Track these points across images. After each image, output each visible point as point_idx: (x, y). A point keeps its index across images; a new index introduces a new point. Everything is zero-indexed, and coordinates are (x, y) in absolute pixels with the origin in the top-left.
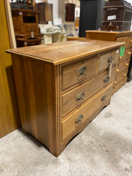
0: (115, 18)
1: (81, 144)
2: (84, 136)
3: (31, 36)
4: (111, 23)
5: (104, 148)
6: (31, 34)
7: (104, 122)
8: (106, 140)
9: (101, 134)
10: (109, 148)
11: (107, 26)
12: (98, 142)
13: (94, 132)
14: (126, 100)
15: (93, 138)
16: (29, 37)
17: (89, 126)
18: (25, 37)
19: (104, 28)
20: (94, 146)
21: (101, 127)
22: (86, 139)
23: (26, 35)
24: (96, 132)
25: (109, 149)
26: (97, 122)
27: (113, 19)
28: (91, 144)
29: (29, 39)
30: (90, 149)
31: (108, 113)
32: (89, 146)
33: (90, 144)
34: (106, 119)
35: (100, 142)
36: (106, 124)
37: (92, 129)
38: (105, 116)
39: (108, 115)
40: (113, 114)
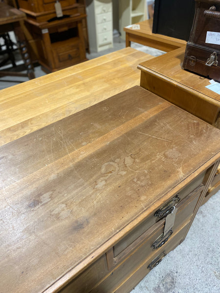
3: (55, 13)
4: (213, 57)
6: (54, 8)
16: (52, 16)
18: (41, 18)
23: (42, 13)
29: (50, 21)
38: (159, 286)
39: (166, 283)
40: (179, 280)
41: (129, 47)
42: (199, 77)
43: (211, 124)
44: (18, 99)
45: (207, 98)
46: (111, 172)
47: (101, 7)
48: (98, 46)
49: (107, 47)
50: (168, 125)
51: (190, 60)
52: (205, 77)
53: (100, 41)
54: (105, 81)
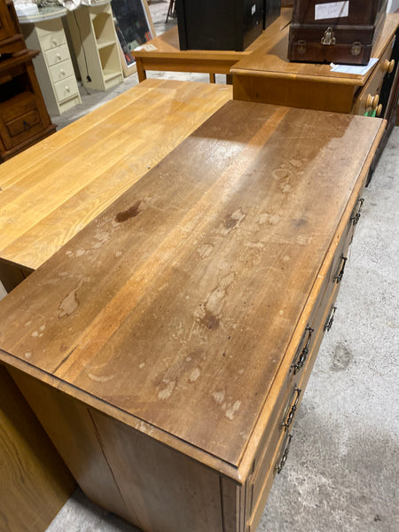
0: (345, 13)
1: (293, 508)
2: (293, 473)
4: (328, 34)
5: (366, 509)
7: (338, 393)
8: (365, 472)
9: (343, 451)
10: (379, 505)
11: (315, 44)
12: (342, 488)
13: (319, 445)
14: (378, 275)
15: (323, 473)
17: (296, 423)
19: (302, 50)
20: (333, 508)
21: (334, 417)
22: (301, 483)
24: (324, 443)
25: (381, 510)
26: (317, 400)
27: (335, 15)
28: (325, 502)
30: (327, 526)
31: (338, 347)
32: (320, 512)
33: (321, 502)
34: (339, 378)
35: (349, 487)
36: (344, 399)
37: (310, 436)
38: (334, 365)
39: (340, 357)
40: (353, 347)
41: (144, 81)
42: (313, 65)
43: (348, 113)
44: (36, 172)
45: (341, 80)
46: (287, 176)
47: (50, 37)
48: (58, 104)
49: (72, 104)
50: (306, 125)
51: (298, 46)
52: (321, 63)
53: (60, 96)
54: (153, 123)
